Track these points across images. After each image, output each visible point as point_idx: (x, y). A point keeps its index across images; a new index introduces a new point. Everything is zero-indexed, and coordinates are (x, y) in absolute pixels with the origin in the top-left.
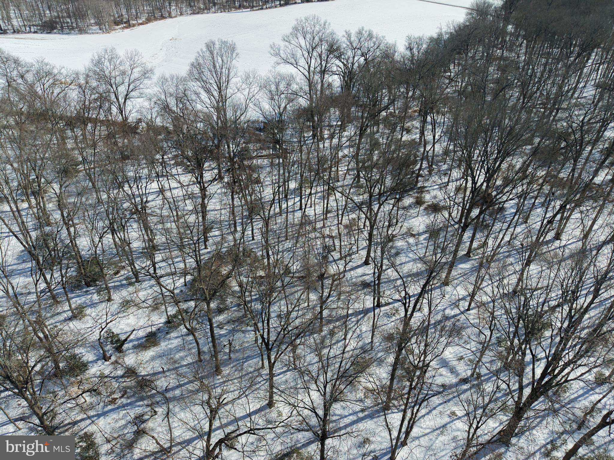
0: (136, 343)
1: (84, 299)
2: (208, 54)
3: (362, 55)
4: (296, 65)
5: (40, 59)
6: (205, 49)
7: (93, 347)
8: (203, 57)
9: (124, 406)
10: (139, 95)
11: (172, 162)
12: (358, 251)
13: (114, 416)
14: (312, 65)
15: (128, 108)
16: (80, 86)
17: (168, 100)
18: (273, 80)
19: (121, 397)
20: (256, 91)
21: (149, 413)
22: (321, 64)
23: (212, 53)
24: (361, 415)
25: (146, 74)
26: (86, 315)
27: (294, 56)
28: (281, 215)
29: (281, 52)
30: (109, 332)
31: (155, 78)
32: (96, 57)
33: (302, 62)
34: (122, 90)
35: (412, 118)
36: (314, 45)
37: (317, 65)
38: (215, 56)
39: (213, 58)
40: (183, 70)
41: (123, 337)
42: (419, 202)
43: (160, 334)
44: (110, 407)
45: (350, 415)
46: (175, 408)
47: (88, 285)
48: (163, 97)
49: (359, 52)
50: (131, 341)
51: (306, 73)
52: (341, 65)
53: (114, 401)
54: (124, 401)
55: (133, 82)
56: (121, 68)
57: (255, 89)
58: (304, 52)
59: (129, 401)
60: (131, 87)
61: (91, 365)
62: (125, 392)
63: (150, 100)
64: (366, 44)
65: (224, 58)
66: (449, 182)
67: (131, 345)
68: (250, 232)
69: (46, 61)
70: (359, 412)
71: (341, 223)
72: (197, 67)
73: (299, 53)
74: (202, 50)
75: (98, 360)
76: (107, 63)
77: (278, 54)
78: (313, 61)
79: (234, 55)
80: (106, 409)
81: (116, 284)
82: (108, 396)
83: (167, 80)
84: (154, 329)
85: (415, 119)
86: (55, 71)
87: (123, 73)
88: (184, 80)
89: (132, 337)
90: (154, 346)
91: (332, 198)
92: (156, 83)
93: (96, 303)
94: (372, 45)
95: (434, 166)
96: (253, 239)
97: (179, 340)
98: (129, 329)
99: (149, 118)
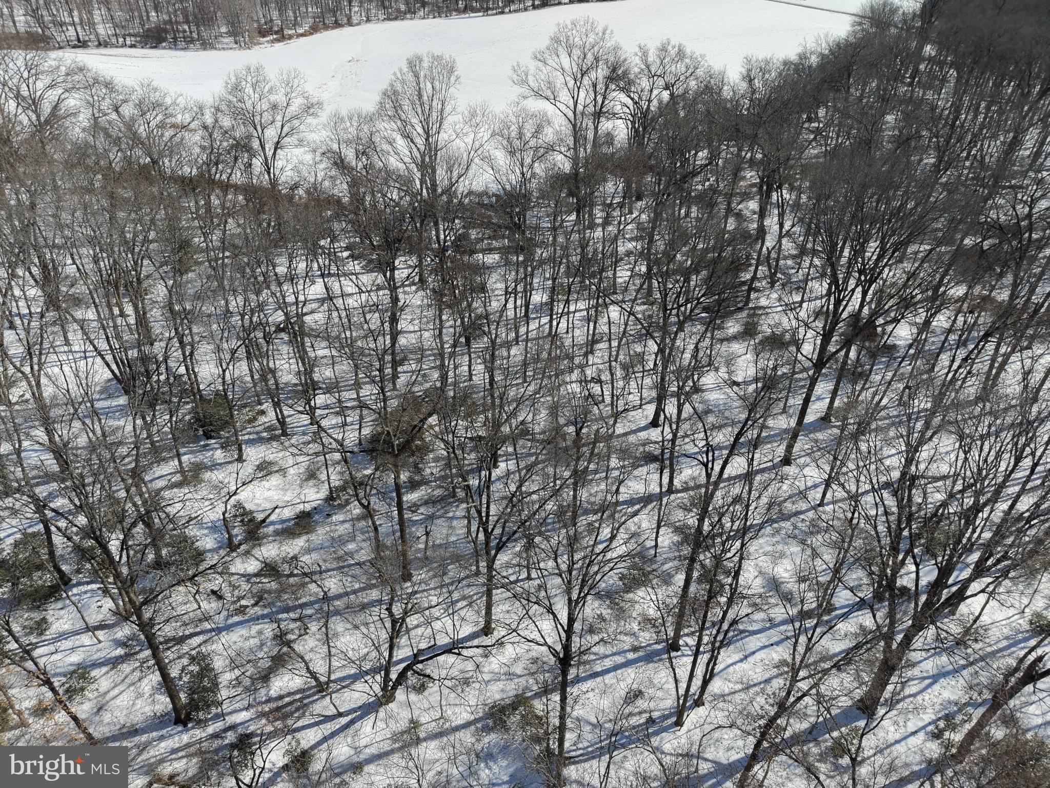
0: (279, 527)
1: (201, 457)
2: (410, 77)
3: (667, 87)
4: (554, 99)
5: (146, 82)
6: (405, 70)
7: (214, 528)
8: (403, 82)
9: (257, 619)
10: (297, 142)
11: (346, 254)
12: (641, 405)
13: (242, 631)
14: (581, 101)
15: (279, 164)
16: (205, 127)
17: (343, 151)
18: (514, 120)
19: (253, 605)
20: (485, 139)
21: (297, 632)
22: (595, 99)
23: (417, 76)
24: (631, 656)
25: (310, 108)
26: (202, 481)
27: (550, 84)
28: (517, 343)
29: (531, 78)
30: (239, 505)
31: (324, 117)
32: (233, 79)
33: (565, 97)
34: (271, 134)
35: (746, 196)
36: (585, 68)
37: (588, 101)
38: (422, 79)
39: (418, 84)
40: (369, 102)
41: (260, 517)
42: (749, 331)
43: (317, 517)
44: (236, 619)
45: (614, 654)
46: (338, 625)
47: (208, 436)
48: (335, 147)
49: (661, 82)
50: (272, 523)
51: (570, 114)
52: (630, 102)
53: (242, 610)
54: (258, 610)
55: (289, 121)
56: (273, 98)
57: (484, 134)
58: (568, 79)
59: (266, 611)
60: (286, 129)
61: (209, 555)
62: (261, 598)
63: (314, 151)
64: (673, 68)
65: (437, 83)
66: (802, 301)
67: (271, 529)
68: (466, 368)
69: (155, 84)
70: (629, 651)
71: (616, 361)
72: (392, 97)
73: (559, 81)
74: (401, 70)
75: (220, 548)
76: (249, 90)
77: (524, 82)
78: (582, 94)
79: (453, 79)
80: (230, 621)
81: (251, 437)
82: (234, 602)
83: (342, 120)
84: (308, 507)
85: (752, 199)
86: (168, 101)
87: (274, 107)
88: (370, 119)
89: (273, 518)
90: (307, 533)
91: (603, 320)
92: (324, 125)
93: (220, 464)
94: (684, 69)
95: (779, 275)
96: (471, 379)
97: (347, 525)
98: (269, 506)
99: (312, 180)
